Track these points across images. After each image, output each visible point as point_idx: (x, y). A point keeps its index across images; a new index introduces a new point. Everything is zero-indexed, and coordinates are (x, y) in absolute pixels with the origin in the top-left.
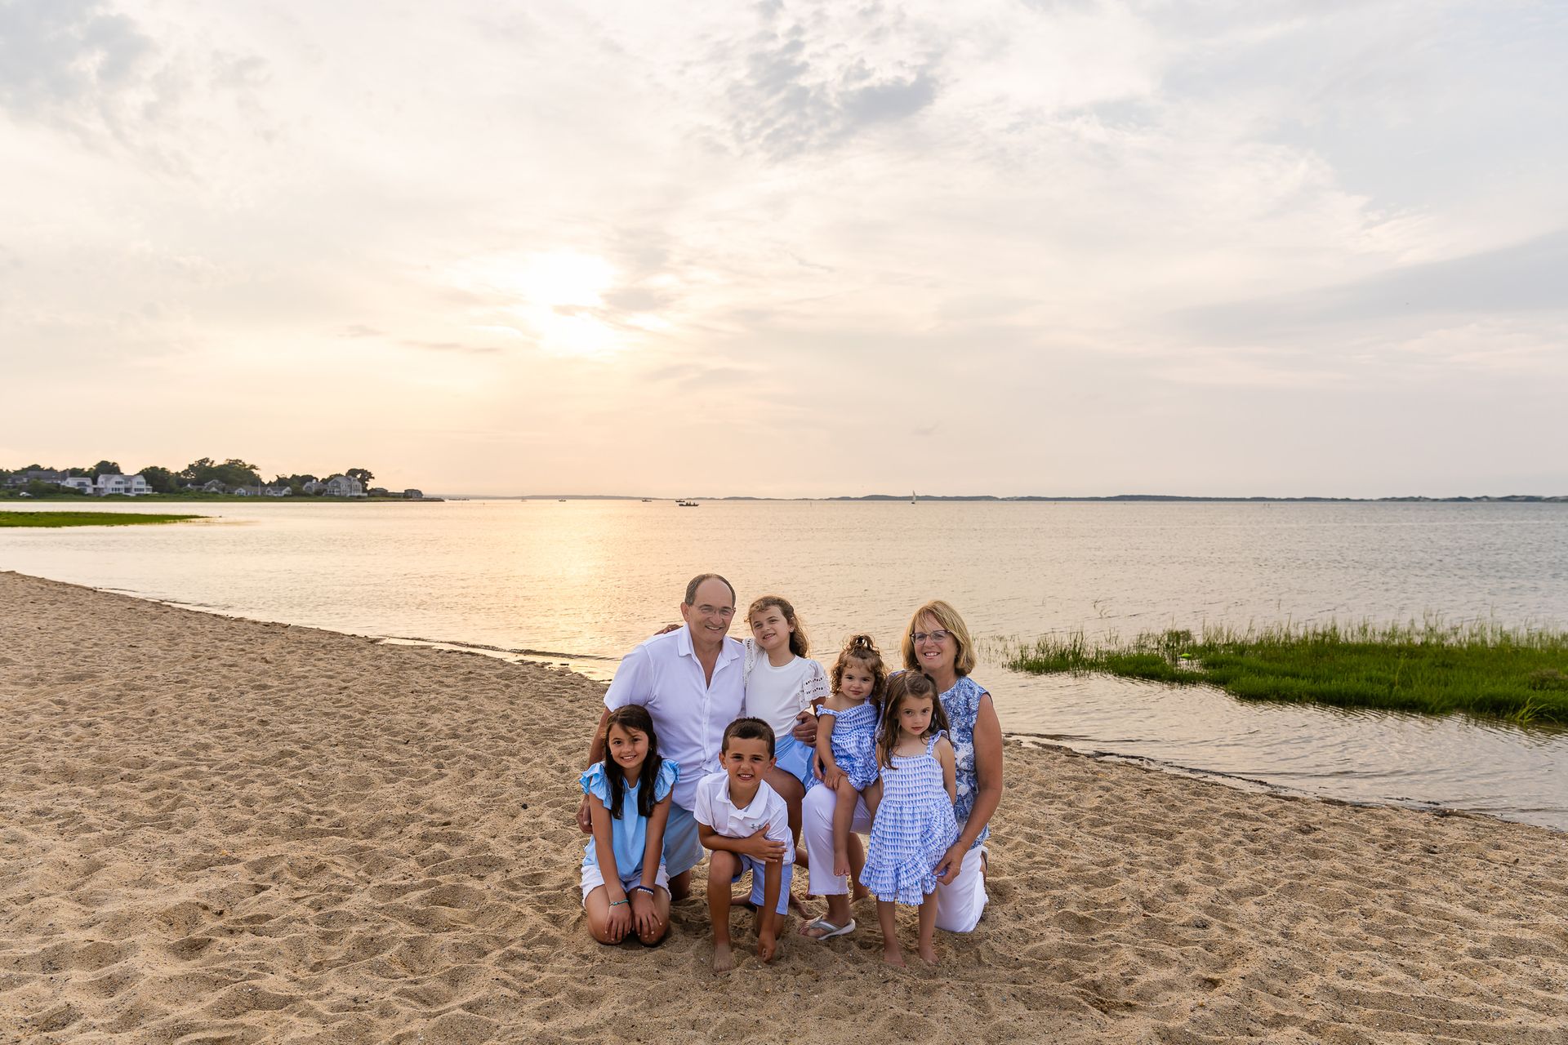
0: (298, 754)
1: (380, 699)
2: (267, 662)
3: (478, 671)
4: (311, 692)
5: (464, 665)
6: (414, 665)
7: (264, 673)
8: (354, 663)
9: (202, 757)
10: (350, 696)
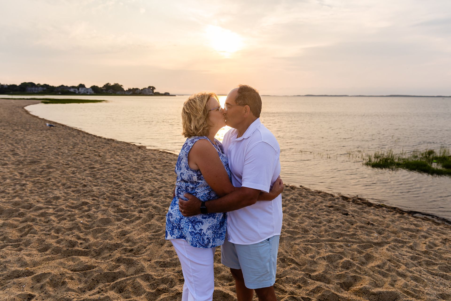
0: (89, 203)
1: (131, 175)
2: (100, 156)
3: (170, 162)
4: (108, 171)
5: (166, 158)
6: (149, 158)
7: (96, 161)
8: (129, 157)
9: (54, 203)
10: (120, 173)
